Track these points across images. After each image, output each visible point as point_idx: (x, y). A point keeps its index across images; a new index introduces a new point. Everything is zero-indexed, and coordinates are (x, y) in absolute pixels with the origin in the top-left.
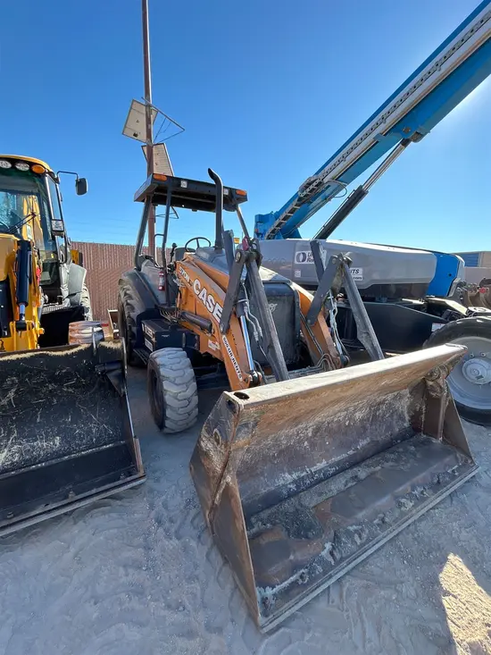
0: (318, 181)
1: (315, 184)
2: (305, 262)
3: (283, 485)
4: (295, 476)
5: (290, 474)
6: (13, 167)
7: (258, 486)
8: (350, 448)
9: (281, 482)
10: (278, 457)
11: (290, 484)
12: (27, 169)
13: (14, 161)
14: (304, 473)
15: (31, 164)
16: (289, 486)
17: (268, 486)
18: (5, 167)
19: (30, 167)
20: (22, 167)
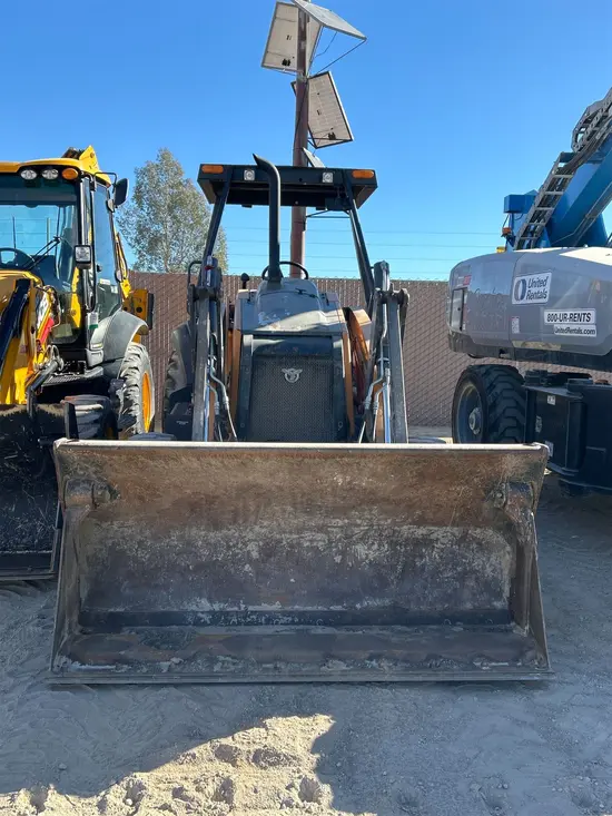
0: (600, 115)
1: (595, 122)
2: (525, 301)
3: (193, 611)
4: (216, 607)
5: (211, 601)
6: (39, 176)
7: (156, 601)
8: (338, 602)
9: (194, 608)
10: (195, 571)
11: (202, 613)
12: (56, 176)
13: (39, 168)
14: (236, 609)
15: (61, 168)
16: (200, 615)
17: (169, 604)
18: (29, 178)
19: (60, 174)
20: (50, 175)
